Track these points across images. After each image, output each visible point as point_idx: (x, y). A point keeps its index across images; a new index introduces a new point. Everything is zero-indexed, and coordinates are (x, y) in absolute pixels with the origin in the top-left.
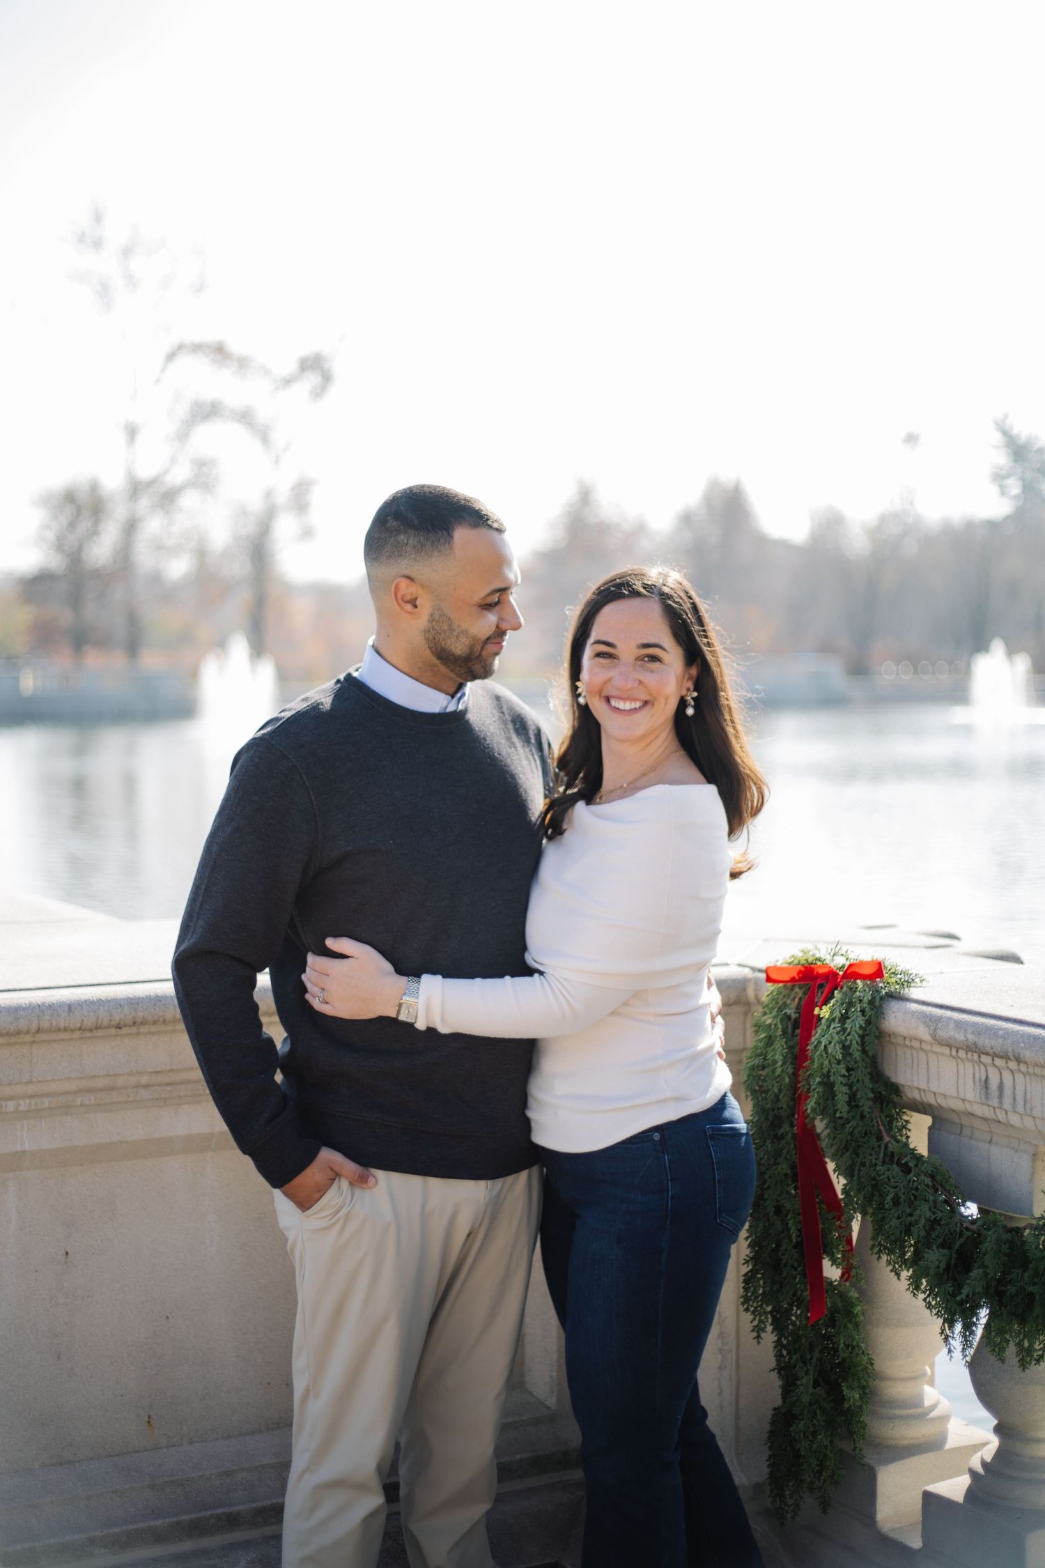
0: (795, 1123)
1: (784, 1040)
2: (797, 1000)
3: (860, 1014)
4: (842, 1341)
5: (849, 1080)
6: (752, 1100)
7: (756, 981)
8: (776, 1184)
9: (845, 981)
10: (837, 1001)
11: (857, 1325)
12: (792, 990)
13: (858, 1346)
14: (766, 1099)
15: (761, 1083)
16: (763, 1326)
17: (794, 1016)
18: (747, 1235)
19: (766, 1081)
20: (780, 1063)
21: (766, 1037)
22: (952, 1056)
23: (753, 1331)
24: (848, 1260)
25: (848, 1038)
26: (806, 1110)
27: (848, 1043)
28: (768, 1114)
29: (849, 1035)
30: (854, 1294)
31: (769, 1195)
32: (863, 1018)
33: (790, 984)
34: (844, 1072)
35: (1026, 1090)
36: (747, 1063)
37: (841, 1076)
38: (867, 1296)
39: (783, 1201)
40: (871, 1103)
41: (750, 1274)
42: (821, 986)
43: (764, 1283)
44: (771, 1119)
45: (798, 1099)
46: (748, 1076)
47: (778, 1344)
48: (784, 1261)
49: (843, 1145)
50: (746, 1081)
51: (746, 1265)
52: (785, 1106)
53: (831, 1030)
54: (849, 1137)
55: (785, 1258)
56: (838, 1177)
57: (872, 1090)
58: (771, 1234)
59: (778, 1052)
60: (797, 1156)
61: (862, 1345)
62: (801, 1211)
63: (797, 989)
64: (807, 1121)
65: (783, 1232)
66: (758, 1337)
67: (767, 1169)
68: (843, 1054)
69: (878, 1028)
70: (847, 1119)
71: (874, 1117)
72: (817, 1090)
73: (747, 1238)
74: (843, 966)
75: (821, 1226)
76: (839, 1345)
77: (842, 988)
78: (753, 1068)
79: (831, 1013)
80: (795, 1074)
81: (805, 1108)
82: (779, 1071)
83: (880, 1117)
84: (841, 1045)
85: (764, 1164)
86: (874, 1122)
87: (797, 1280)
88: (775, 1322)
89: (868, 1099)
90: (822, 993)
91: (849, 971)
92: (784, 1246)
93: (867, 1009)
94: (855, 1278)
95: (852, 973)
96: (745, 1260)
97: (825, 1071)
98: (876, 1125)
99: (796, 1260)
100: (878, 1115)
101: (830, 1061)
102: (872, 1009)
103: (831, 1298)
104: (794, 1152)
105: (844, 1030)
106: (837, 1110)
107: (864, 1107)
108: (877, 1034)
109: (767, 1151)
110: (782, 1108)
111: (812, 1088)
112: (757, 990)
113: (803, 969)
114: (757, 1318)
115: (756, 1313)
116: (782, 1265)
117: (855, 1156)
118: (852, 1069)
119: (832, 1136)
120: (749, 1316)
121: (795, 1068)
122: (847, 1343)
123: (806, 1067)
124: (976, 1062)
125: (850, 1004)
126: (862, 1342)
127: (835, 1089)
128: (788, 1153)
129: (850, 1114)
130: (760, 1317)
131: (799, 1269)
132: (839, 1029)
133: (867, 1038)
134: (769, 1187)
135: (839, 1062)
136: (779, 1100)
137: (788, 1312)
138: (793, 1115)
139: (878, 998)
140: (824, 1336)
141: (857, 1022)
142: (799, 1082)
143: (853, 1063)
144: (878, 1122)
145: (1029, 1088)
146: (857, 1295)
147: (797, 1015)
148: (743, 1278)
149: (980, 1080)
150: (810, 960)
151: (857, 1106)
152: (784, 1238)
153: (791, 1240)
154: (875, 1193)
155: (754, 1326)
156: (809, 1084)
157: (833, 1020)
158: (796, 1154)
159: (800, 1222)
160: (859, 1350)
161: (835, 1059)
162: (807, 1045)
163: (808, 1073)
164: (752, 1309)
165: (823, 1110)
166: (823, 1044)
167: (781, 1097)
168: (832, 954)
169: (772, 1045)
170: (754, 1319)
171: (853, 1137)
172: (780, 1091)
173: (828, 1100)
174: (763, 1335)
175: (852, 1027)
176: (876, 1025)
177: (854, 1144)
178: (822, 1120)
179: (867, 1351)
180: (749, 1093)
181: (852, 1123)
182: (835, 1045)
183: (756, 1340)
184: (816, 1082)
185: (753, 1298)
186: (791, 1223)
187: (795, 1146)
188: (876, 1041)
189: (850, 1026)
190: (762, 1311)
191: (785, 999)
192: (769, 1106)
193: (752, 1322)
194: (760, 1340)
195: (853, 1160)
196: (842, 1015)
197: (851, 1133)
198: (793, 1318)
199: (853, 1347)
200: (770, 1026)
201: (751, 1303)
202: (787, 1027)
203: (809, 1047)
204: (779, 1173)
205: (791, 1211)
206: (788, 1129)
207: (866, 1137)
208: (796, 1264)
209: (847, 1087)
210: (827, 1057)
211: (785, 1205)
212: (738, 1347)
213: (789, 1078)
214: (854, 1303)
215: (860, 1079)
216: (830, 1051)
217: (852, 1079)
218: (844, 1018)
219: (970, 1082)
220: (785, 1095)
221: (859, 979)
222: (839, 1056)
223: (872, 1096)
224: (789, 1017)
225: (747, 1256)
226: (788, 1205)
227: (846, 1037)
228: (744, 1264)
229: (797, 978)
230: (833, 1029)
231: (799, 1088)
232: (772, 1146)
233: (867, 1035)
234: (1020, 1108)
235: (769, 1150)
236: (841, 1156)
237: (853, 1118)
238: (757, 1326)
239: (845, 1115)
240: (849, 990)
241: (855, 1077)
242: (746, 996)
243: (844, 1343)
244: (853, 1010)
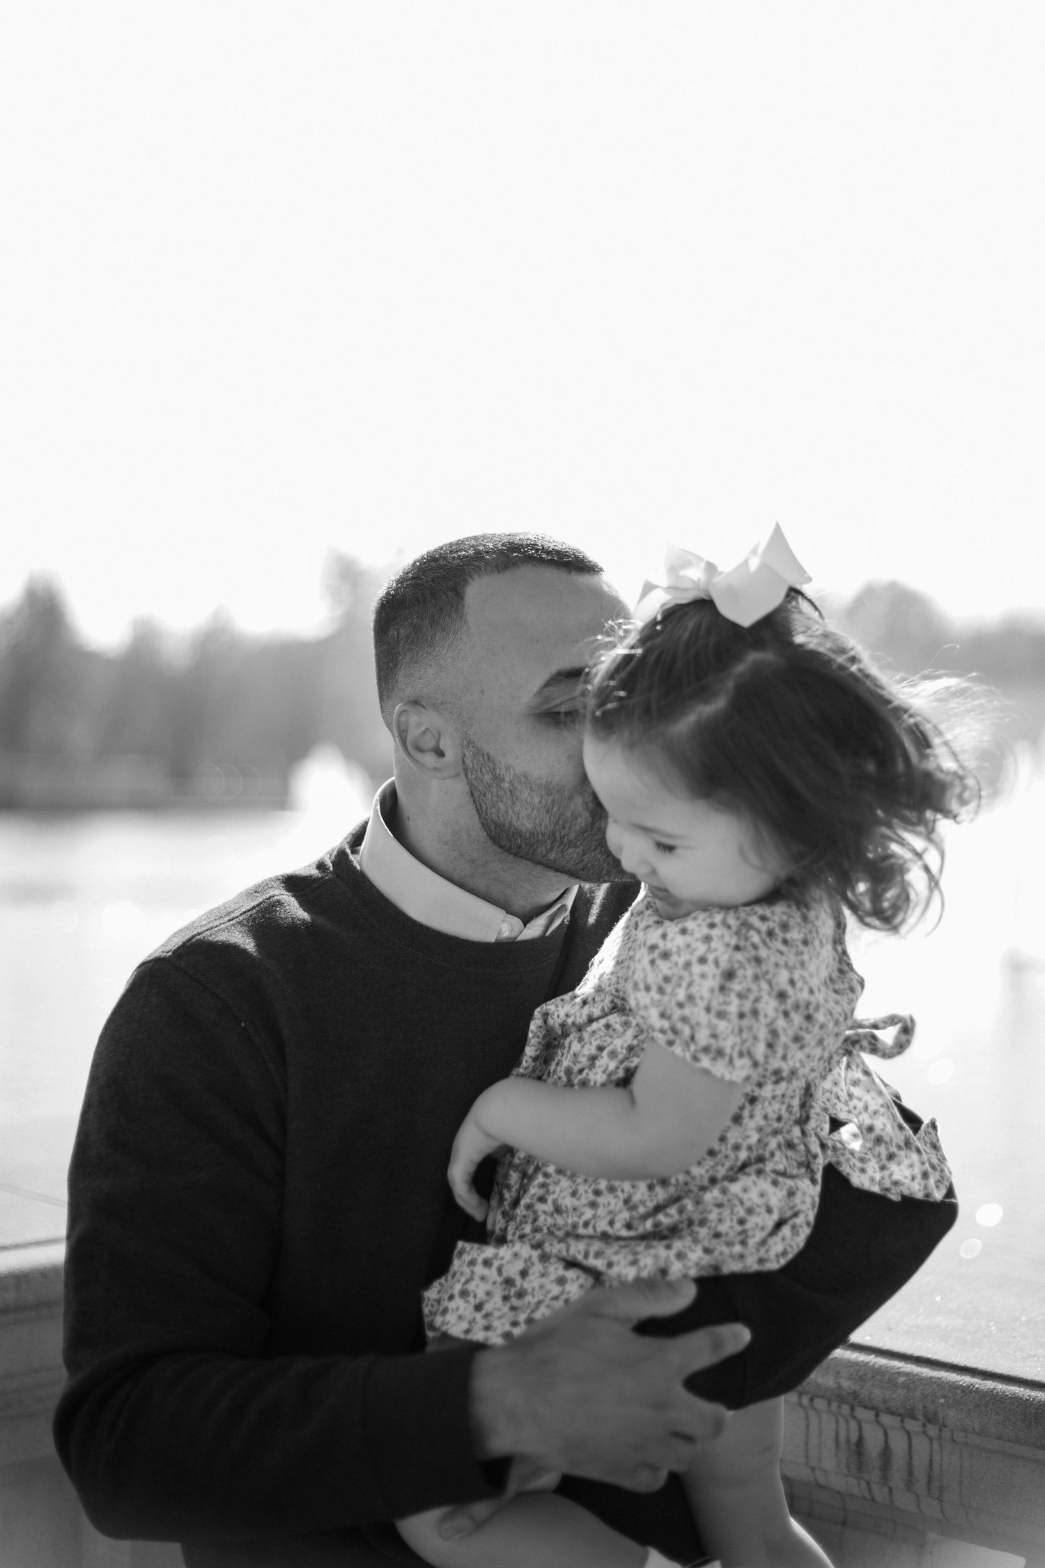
22: (800, 1405)
35: (931, 1461)
124: (843, 1416)
145: (936, 1458)
149: (848, 1441)
219: (830, 1444)
234: (921, 1486)
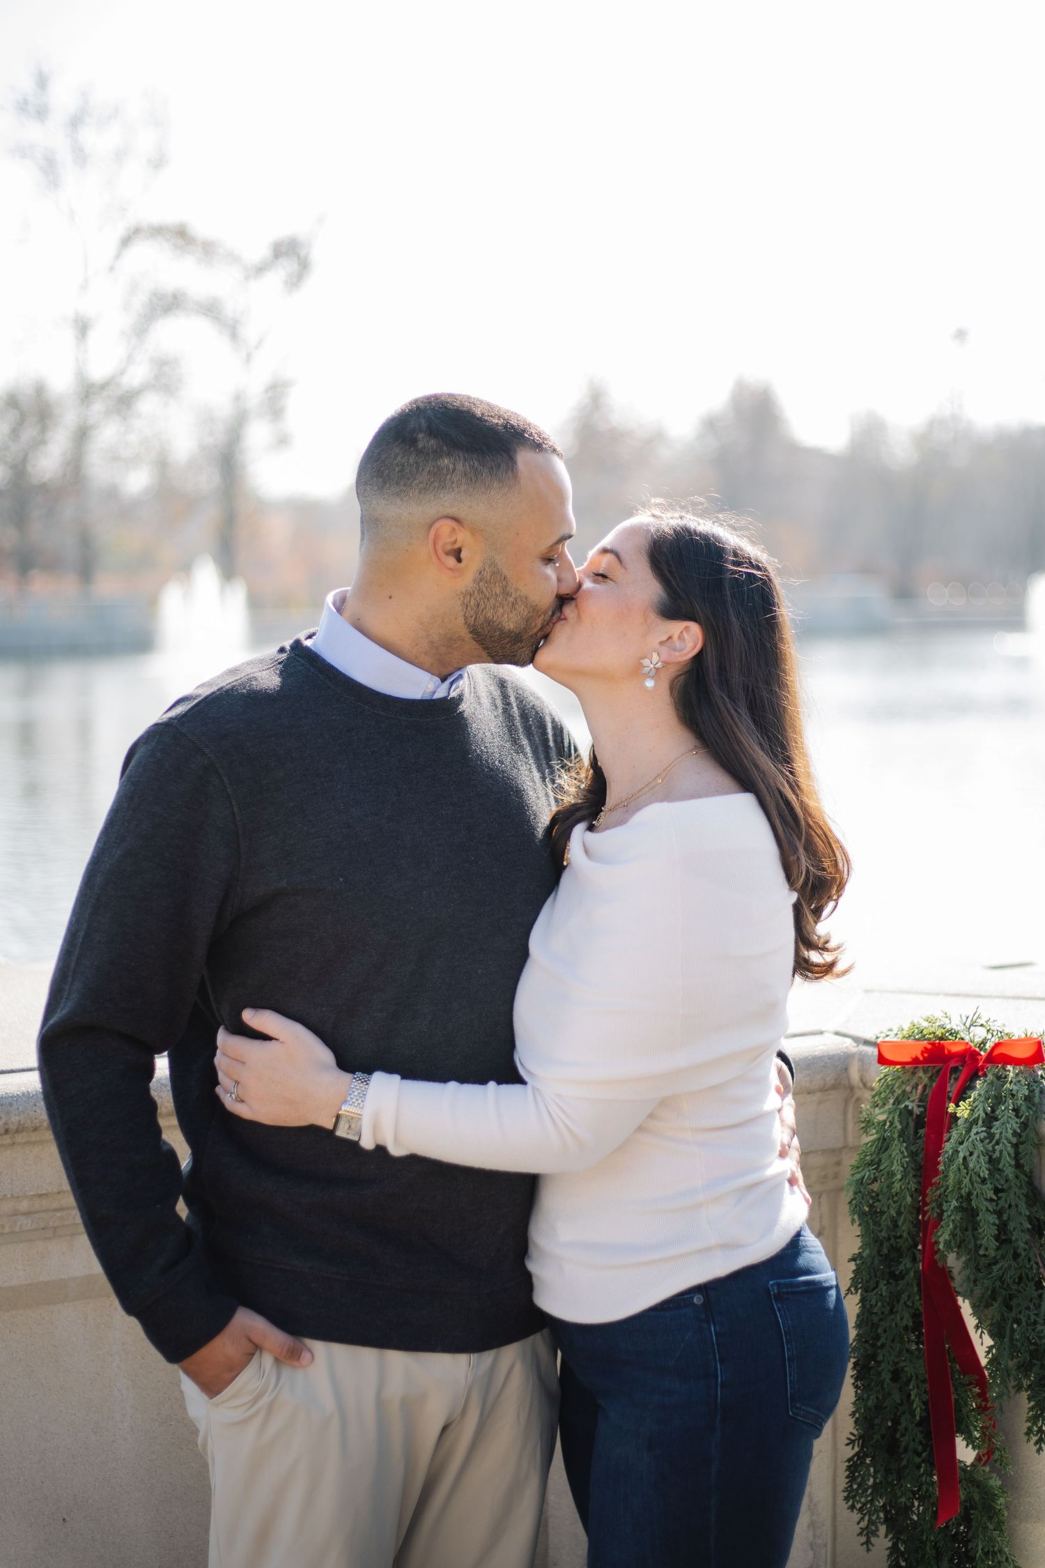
0: (919, 1256)
1: (905, 1145)
2: (920, 1087)
3: (1012, 1114)
4: (980, 1547)
5: (997, 1205)
6: (859, 1226)
7: (862, 1058)
8: (893, 1341)
9: (989, 1066)
10: (980, 1095)
11: (999, 1526)
12: (914, 1073)
13: (1001, 1551)
14: (880, 1225)
15: (871, 1202)
16: (873, 1528)
17: (917, 1111)
18: (854, 1409)
19: (879, 1201)
20: (899, 1177)
21: (879, 1139)
23: (860, 1534)
24: (990, 1440)
25: (996, 1147)
26: (937, 1243)
27: (997, 1154)
28: (882, 1245)
29: (998, 1143)
30: (995, 1482)
31: (884, 1356)
32: (1018, 1120)
33: (910, 1066)
34: (991, 1194)
36: (853, 1175)
37: (986, 1200)
38: (1011, 1485)
39: (904, 1364)
40: (1028, 1237)
41: (855, 1459)
42: (955, 1070)
43: (876, 1472)
44: (885, 1251)
45: (925, 1228)
46: (855, 1193)
47: (894, 1549)
48: (904, 1444)
49: (989, 1293)
50: (852, 1200)
51: (851, 1446)
52: (905, 1235)
53: (972, 1133)
54: (998, 1283)
55: (904, 1441)
56: (981, 1337)
57: (1030, 1219)
58: (886, 1407)
59: (895, 1161)
60: (922, 1302)
61: (1006, 1549)
62: (927, 1376)
63: (921, 1074)
64: (937, 1257)
65: (901, 1404)
66: (868, 1542)
67: (881, 1320)
68: (989, 1170)
69: (1037, 1133)
70: (994, 1257)
71: (1032, 1256)
72: (953, 1217)
73: (853, 1414)
74: (984, 1042)
75: (954, 1397)
76: (977, 1551)
77: (985, 1075)
78: (861, 1182)
79: (972, 1110)
80: (921, 1191)
81: (933, 1240)
82: (897, 1186)
83: (1040, 1254)
84: (987, 1158)
85: (876, 1313)
86: (1032, 1262)
87: (922, 1470)
88: (888, 1520)
89: (1023, 1231)
90: (956, 1079)
91: (996, 1052)
92: (903, 1424)
93: (1023, 1108)
94: (998, 1463)
95: (999, 1057)
96: (848, 1439)
97: (963, 1192)
98: (1035, 1266)
99: (920, 1443)
100: (1037, 1252)
101: (970, 1180)
102: (1030, 1108)
103: (965, 1489)
104: (918, 1298)
105: (991, 1136)
106: (981, 1246)
107: (1019, 1242)
108: (1036, 1142)
109: (881, 1295)
110: (901, 1237)
111: (945, 1215)
112: (863, 1070)
113: (929, 1047)
114: (867, 1518)
115: (865, 1511)
116: (901, 1450)
117: (1005, 1309)
118: (1002, 1191)
119: (972, 1277)
120: (856, 1516)
121: (919, 1183)
122: (986, 1550)
123: (935, 1183)
125: (999, 1100)
126: (1007, 1547)
127: (978, 1218)
128: (909, 1297)
129: (1000, 1252)
130: (869, 1516)
131: (924, 1455)
132: (984, 1134)
133: (1020, 1146)
134: (883, 1346)
135: (984, 1181)
136: (896, 1226)
137: (908, 1509)
138: (916, 1245)
139: (1037, 1091)
140: (955, 1538)
141: (1009, 1126)
142: (925, 1204)
143: (1003, 1183)
144: (1037, 1263)
146: (999, 1483)
147: (922, 1109)
148: (847, 1464)
150: (939, 1033)
151: (1009, 1241)
152: (904, 1413)
153: (914, 1416)
154: (1034, 1361)
155: (861, 1528)
156: (940, 1206)
157: (975, 1121)
158: (920, 1299)
159: (925, 1392)
160: (1002, 1557)
161: (979, 1176)
162: (939, 1155)
163: (938, 1192)
164: (858, 1506)
165: (959, 1243)
166: (961, 1155)
167: (900, 1223)
168: (968, 1024)
169: (886, 1150)
170: (862, 1519)
171: (1003, 1282)
172: (899, 1213)
173: (966, 1230)
174: (873, 1540)
175: (1001, 1133)
176: (1035, 1129)
177: (1003, 1292)
178: (958, 1258)
179: (1013, 1558)
180: (856, 1217)
181: (1001, 1264)
182: (979, 1157)
183: (865, 1546)
184: (952, 1208)
185: (860, 1491)
186: (913, 1393)
187: (918, 1285)
188: (1035, 1152)
189: (998, 1131)
190: (873, 1508)
191: (904, 1087)
192: (884, 1234)
193: (858, 1523)
194: (870, 1546)
195: (1003, 1315)
196: (986, 1114)
197: (1001, 1279)
198: (915, 1518)
199: (994, 1553)
200: (885, 1122)
201: (858, 1498)
202: (908, 1124)
203: (940, 1159)
204: (896, 1324)
205: (914, 1377)
206: (909, 1265)
207: (1022, 1285)
208: (920, 1448)
209: (996, 1216)
210: (967, 1174)
211: (905, 1369)
212: (834, 1539)
213: (912, 1196)
214: (996, 1495)
215: (1013, 1203)
216: (971, 1165)
217: (1002, 1203)
218: (990, 1119)
220: (905, 1219)
221: (1011, 1064)
222: (985, 1174)
223: (1029, 1226)
224: (910, 1112)
225: (852, 1434)
226: (909, 1370)
227: (993, 1147)
228: (847, 1445)
229: (921, 1058)
230: (977, 1133)
231: (928, 1211)
232: (887, 1288)
233: (1023, 1143)
235: (884, 1294)
236: (987, 1306)
237: (1003, 1257)
238: (867, 1528)
239: (992, 1253)
240: (995, 1080)
241: (1006, 1201)
242: (848, 1078)
243: (982, 1549)
244: (1003, 1108)
